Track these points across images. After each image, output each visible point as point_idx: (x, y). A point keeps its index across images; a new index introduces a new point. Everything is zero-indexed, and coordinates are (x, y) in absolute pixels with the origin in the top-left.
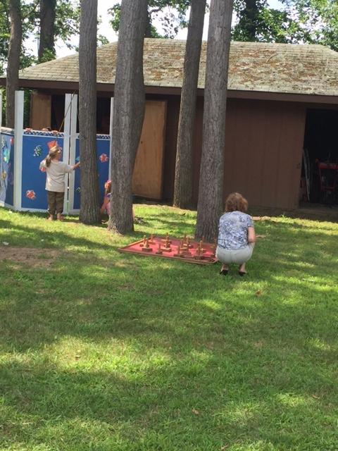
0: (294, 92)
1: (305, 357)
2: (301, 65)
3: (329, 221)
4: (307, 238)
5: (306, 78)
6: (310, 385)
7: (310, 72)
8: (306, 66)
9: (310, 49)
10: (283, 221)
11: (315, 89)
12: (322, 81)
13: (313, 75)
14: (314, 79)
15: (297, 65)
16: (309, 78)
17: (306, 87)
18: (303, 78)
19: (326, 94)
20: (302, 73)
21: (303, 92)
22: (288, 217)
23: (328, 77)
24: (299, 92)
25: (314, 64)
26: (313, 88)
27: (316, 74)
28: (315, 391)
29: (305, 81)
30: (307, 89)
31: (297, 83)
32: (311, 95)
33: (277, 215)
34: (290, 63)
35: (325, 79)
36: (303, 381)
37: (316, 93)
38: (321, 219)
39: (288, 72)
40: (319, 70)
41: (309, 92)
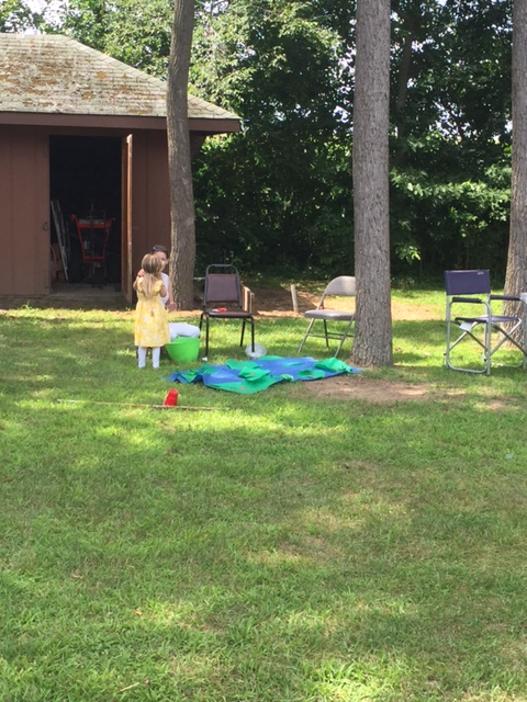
0: (26, 109)
1: (60, 518)
2: (34, 67)
3: (98, 309)
4: (65, 337)
5: (43, 88)
6: (67, 560)
7: (49, 78)
8: (42, 69)
9: (46, 42)
10: (28, 315)
11: (59, 105)
12: (68, 92)
13: (55, 83)
14: (56, 88)
15: (28, 67)
16: (48, 87)
17: (44, 101)
18: (39, 88)
19: (77, 111)
20: (36, 80)
21: (41, 109)
22: (34, 307)
23: (78, 85)
24: (35, 110)
25: (53, 66)
26: (55, 103)
27: (58, 80)
28: (75, 568)
29: (42, 93)
30: (46, 104)
31: (29, 95)
32: (53, 114)
33: (17, 307)
34: (16, 63)
35: (73, 88)
36: (57, 556)
37: (61, 110)
38: (87, 307)
39: (14, 78)
40: (63, 74)
41: (49, 109)
